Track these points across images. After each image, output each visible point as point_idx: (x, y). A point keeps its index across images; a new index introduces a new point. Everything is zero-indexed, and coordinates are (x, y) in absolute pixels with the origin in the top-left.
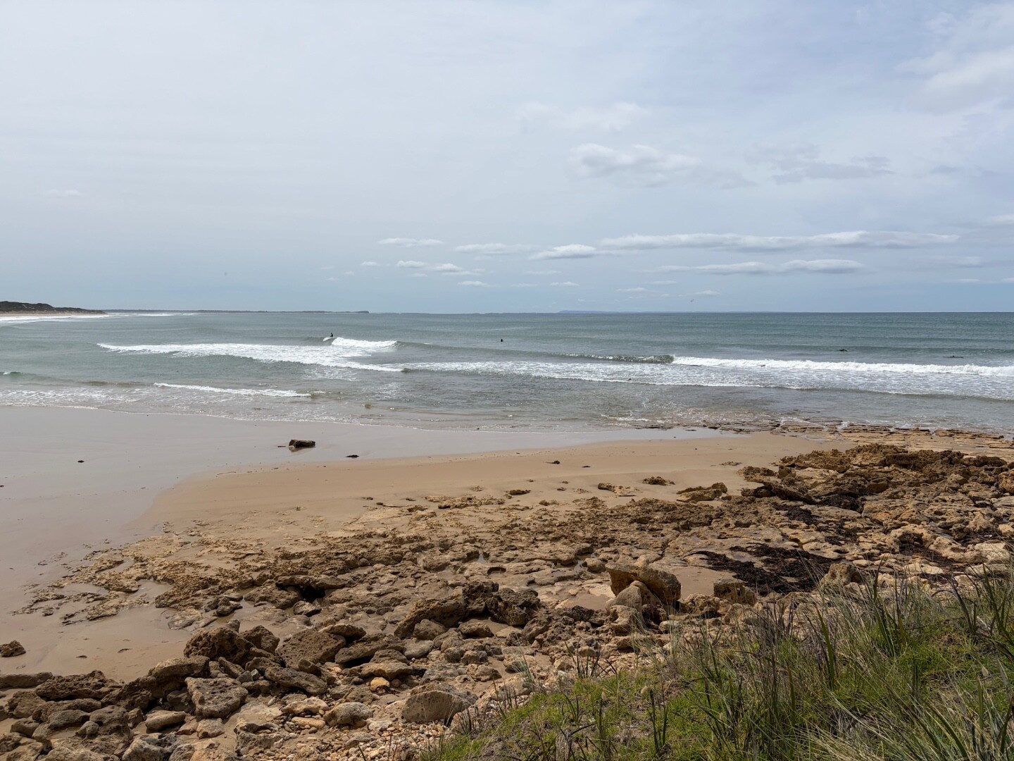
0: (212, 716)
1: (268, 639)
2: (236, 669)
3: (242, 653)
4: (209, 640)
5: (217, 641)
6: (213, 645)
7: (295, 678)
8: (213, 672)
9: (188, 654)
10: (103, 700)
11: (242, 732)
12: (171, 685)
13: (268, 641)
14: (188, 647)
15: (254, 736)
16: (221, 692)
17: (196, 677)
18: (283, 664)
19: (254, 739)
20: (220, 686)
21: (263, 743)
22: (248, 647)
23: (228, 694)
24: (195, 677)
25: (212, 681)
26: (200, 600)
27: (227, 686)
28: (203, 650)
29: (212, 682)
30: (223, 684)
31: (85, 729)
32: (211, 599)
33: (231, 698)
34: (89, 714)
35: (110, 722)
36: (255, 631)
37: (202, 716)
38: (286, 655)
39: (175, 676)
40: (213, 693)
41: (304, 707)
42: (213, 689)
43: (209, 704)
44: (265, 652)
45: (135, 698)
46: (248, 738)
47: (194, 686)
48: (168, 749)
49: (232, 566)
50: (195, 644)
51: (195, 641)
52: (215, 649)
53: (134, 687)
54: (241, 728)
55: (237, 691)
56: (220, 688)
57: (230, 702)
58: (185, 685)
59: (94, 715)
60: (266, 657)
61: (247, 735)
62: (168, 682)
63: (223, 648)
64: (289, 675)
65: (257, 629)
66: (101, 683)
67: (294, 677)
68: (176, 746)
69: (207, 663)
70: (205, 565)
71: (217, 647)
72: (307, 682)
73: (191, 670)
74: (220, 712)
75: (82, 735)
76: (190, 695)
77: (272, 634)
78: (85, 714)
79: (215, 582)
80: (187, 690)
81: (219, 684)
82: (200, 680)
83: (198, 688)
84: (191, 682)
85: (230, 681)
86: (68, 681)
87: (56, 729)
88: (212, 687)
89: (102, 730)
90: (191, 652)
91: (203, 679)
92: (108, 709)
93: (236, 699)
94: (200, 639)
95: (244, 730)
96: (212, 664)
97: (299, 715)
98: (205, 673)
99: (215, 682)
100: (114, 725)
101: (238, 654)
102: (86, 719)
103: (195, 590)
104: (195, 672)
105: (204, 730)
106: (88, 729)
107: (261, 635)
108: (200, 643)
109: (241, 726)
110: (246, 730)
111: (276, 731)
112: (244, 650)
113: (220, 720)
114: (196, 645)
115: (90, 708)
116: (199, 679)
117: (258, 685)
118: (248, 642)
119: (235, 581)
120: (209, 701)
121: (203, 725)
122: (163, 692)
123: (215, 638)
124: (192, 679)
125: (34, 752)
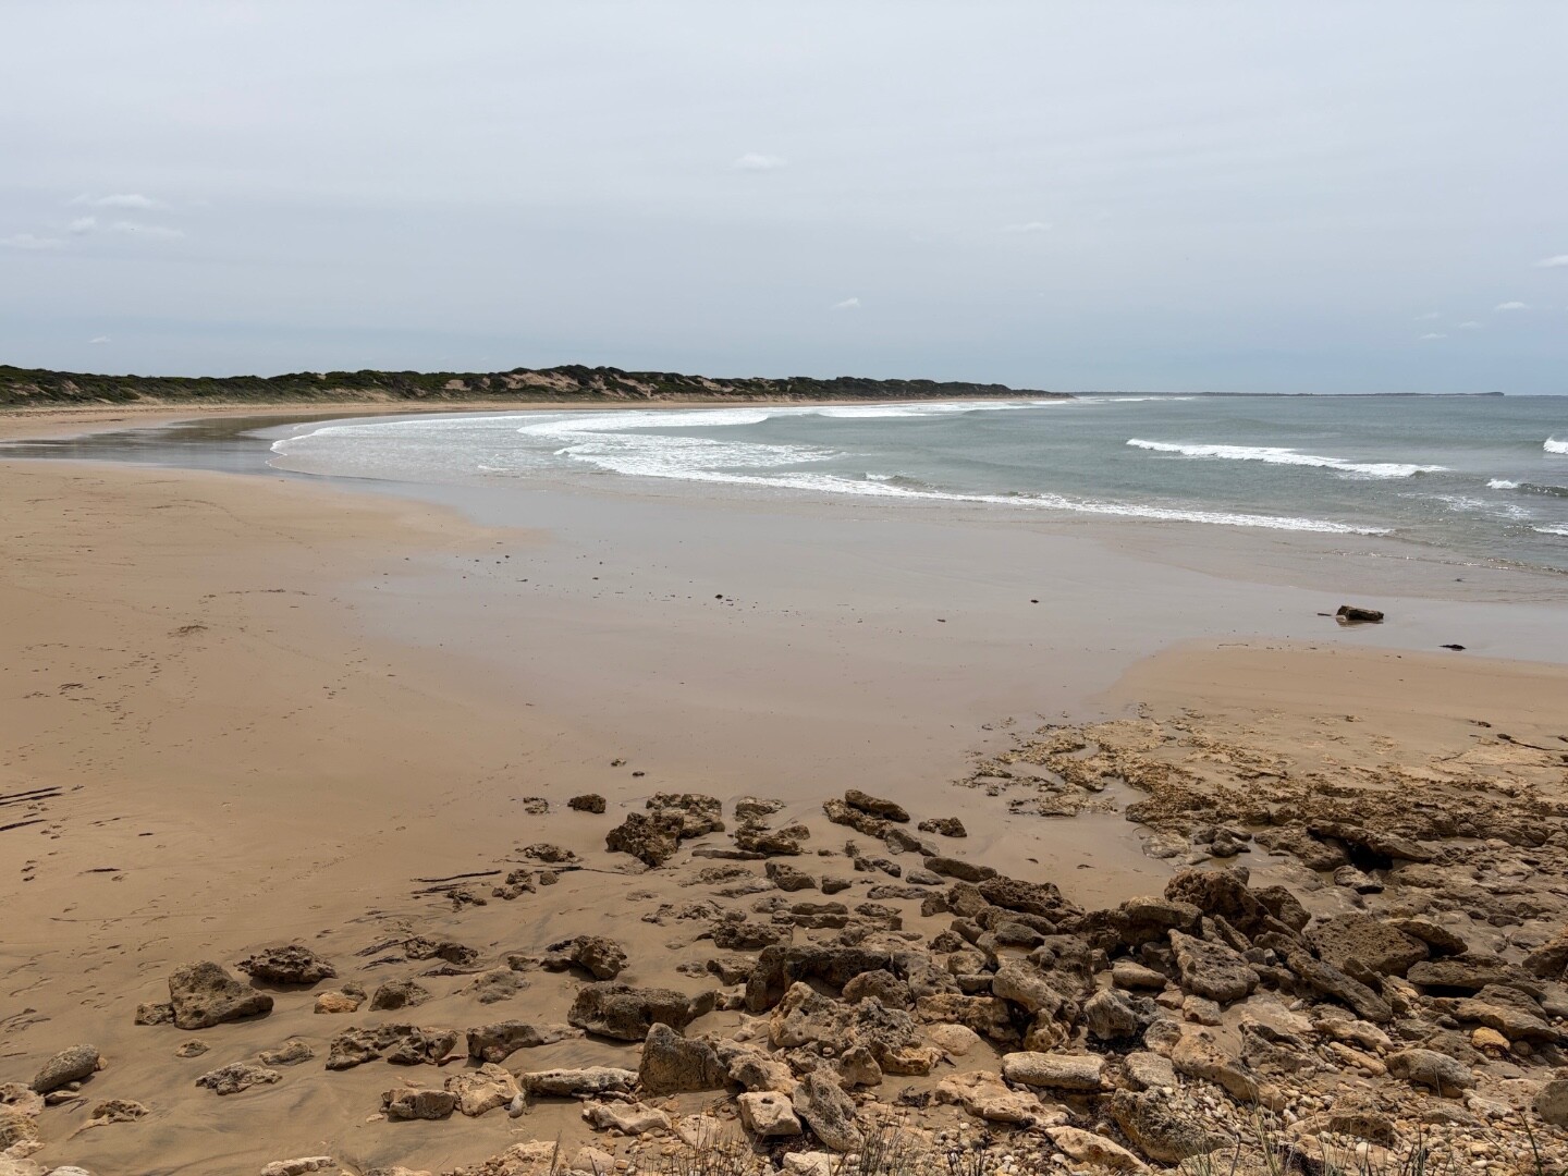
0: (1204, 994)
1: (1292, 909)
2: (1240, 939)
3: (1251, 919)
4: (1202, 885)
5: (1215, 889)
6: (1208, 894)
7: (1337, 983)
8: (1207, 932)
9: (1170, 897)
10: (1060, 925)
11: (1251, 1033)
12: (1147, 933)
13: (1292, 913)
14: (1171, 886)
15: (1271, 1046)
16: (1220, 965)
17: (1185, 933)
18: (1316, 954)
19: (1271, 1051)
20: (1218, 956)
21: (1283, 1060)
22: (1261, 912)
23: (1230, 971)
24: (1182, 930)
25: (1205, 945)
26: (1189, 824)
27: (1228, 960)
28: (1193, 897)
29: (1206, 947)
30: (1223, 954)
31: (1038, 955)
32: (1203, 827)
33: (1234, 978)
34: (1043, 937)
35: (1069, 956)
36: (1272, 892)
37: (1189, 989)
38: (1321, 942)
39: (1155, 921)
40: (1207, 963)
41: (1352, 1032)
42: (1208, 958)
43: (1202, 976)
44: (1288, 928)
45: (1100, 935)
46: (1261, 1046)
47: (1181, 943)
48: (1144, 1018)
49: (1236, 786)
50: (1181, 885)
51: (1182, 881)
52: (1210, 901)
53: (1099, 920)
54: (1250, 1027)
55: (1243, 973)
56: (1218, 959)
57: (1232, 983)
58: (1168, 939)
59: (1050, 940)
60: (1289, 935)
61: (1260, 1041)
62: (1144, 927)
63: (1222, 902)
64: (1329, 975)
65: (1276, 890)
66: (1056, 902)
67: (1336, 980)
68: (1155, 1019)
69: (1199, 918)
70: (1198, 776)
71: (1213, 898)
72: (1355, 994)
73: (1177, 920)
74: (1217, 993)
75: (1035, 960)
76: (1175, 955)
77: (1298, 903)
78: (1039, 935)
79: (1212, 805)
80: (1171, 947)
81: (1216, 952)
82: (1190, 938)
83: (1187, 948)
84: (1176, 936)
85: (1232, 953)
86: (1016, 886)
87: (1003, 943)
88: (1207, 955)
89: (1058, 963)
90: (1175, 894)
91: (1193, 938)
92: (1067, 937)
93: (1241, 983)
94: (1189, 879)
95: (1256, 1032)
96: (1206, 921)
97: (1341, 1041)
98: (1195, 930)
99: (1211, 949)
100: (1074, 962)
101: (1244, 919)
102: (1040, 942)
103: (1181, 809)
104: (1183, 925)
105: (1193, 1010)
106: (1042, 956)
107: (1281, 901)
108: (1190, 886)
109: (1250, 1024)
110: (1259, 1034)
111: (1303, 1051)
112: (1254, 916)
113: (1216, 1004)
114: (1183, 887)
115: (1045, 931)
116: (1188, 937)
117: (1277, 974)
118: (1260, 904)
119: (1241, 810)
120: (1203, 973)
121: (1192, 1003)
122: (1137, 939)
123: (1211, 884)
124: (1179, 933)
125: (977, 963)
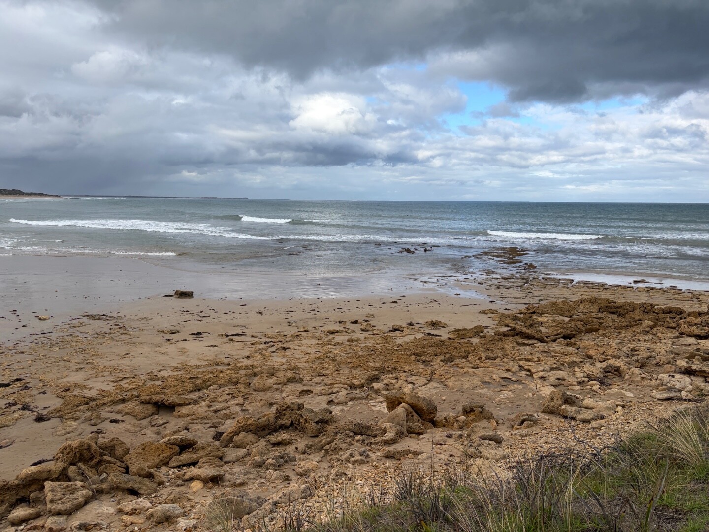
0: (59, 513)
1: (121, 447)
2: (89, 473)
3: (97, 460)
4: (72, 450)
5: (78, 450)
6: (75, 453)
7: (131, 483)
8: (70, 475)
11: (75, 530)
12: (34, 487)
14: (58, 453)
16: (71, 493)
18: (127, 471)
20: (70, 489)
22: (102, 455)
24: (52, 480)
25: (65, 484)
26: (79, 414)
27: (76, 489)
28: (67, 457)
30: (73, 487)
32: (88, 414)
33: (77, 498)
36: (111, 441)
37: (51, 514)
38: (130, 462)
39: (37, 480)
40: (64, 495)
41: (132, 507)
43: (58, 504)
45: (5, 497)
47: (49, 489)
49: (110, 387)
51: (63, 450)
52: (76, 457)
53: (4, 488)
54: (74, 527)
55: (81, 494)
57: (76, 502)
58: (43, 487)
60: (114, 464)
62: (32, 484)
63: (83, 456)
64: (126, 480)
65: (113, 440)
67: (130, 481)
69: (65, 470)
70: (90, 386)
71: (77, 455)
72: (140, 486)
73: (50, 475)
74: (65, 510)
76: (45, 495)
77: (125, 444)
79: (94, 400)
80: (44, 492)
81: (70, 487)
82: (56, 483)
83: (53, 490)
84: (48, 485)
85: (80, 484)
88: (64, 490)
90: (58, 458)
91: (58, 483)
93: (80, 499)
94: (66, 448)
95: (77, 528)
96: (72, 468)
97: (127, 514)
98: (63, 476)
99: (67, 486)
101: (93, 461)
103: (77, 407)
104: (54, 477)
105: (50, 526)
107: (115, 445)
108: (66, 452)
109: (75, 525)
110: (80, 528)
111: (104, 528)
112: (99, 458)
113: (65, 517)
114: (63, 453)
117: (102, 488)
118: (103, 451)
119: (109, 399)
120: (58, 502)
121: (51, 522)
122: (28, 492)
123: (76, 448)
124: (50, 482)
